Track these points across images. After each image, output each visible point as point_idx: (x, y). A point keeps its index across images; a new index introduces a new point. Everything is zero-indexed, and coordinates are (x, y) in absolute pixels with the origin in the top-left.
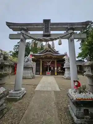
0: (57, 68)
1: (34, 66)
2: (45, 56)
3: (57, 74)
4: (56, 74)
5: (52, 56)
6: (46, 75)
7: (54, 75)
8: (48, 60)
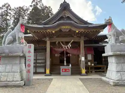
0: (86, 58)
1: (29, 52)
2: (58, 29)
3: (87, 73)
4: (84, 71)
5: (73, 29)
6: (59, 74)
7: (80, 73)
8: (65, 40)
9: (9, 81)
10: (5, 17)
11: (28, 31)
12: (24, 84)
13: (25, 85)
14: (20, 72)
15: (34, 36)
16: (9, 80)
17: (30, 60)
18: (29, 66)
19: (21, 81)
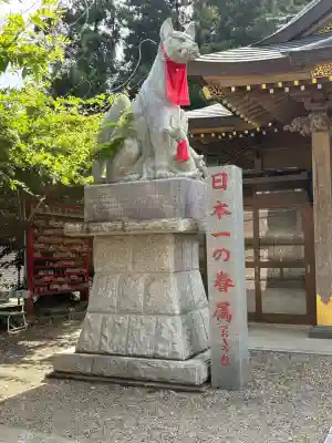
9: (134, 356)
10: (92, 28)
11: (207, 93)
12: (204, 376)
13: (208, 381)
14: (184, 312)
15: (235, 115)
16: (135, 351)
17: (224, 255)
18: (224, 282)
19: (191, 357)
